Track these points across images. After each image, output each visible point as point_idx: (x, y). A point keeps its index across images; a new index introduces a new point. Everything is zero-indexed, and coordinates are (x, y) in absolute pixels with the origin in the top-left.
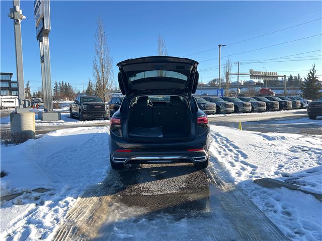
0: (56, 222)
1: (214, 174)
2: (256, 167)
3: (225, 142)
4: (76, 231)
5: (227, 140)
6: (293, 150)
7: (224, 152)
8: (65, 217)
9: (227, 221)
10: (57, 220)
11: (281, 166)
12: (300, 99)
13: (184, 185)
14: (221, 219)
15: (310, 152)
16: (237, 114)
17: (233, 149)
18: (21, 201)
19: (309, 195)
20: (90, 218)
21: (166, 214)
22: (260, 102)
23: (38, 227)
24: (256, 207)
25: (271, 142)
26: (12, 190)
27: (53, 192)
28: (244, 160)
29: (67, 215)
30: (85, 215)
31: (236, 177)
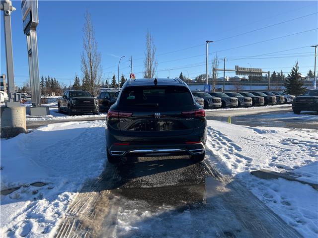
0: (57, 216)
1: (210, 166)
2: (251, 160)
3: (218, 136)
4: (79, 224)
5: (220, 134)
6: (284, 142)
7: (218, 146)
8: (66, 211)
9: (230, 211)
10: (59, 214)
11: (274, 158)
12: (284, 95)
13: (182, 178)
14: (223, 210)
15: (301, 145)
16: (225, 109)
17: (227, 142)
18: (19, 196)
19: (307, 185)
20: (92, 211)
21: (168, 206)
22: (246, 97)
23: (39, 221)
24: (256, 198)
25: (262, 136)
26: (9, 184)
27: (50, 186)
28: (239, 153)
29: (68, 208)
30: (86, 208)
31: (233, 169)
